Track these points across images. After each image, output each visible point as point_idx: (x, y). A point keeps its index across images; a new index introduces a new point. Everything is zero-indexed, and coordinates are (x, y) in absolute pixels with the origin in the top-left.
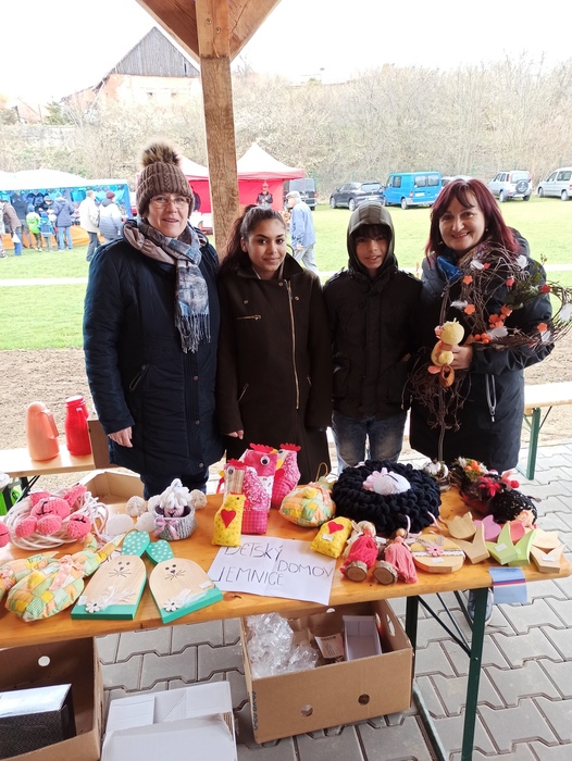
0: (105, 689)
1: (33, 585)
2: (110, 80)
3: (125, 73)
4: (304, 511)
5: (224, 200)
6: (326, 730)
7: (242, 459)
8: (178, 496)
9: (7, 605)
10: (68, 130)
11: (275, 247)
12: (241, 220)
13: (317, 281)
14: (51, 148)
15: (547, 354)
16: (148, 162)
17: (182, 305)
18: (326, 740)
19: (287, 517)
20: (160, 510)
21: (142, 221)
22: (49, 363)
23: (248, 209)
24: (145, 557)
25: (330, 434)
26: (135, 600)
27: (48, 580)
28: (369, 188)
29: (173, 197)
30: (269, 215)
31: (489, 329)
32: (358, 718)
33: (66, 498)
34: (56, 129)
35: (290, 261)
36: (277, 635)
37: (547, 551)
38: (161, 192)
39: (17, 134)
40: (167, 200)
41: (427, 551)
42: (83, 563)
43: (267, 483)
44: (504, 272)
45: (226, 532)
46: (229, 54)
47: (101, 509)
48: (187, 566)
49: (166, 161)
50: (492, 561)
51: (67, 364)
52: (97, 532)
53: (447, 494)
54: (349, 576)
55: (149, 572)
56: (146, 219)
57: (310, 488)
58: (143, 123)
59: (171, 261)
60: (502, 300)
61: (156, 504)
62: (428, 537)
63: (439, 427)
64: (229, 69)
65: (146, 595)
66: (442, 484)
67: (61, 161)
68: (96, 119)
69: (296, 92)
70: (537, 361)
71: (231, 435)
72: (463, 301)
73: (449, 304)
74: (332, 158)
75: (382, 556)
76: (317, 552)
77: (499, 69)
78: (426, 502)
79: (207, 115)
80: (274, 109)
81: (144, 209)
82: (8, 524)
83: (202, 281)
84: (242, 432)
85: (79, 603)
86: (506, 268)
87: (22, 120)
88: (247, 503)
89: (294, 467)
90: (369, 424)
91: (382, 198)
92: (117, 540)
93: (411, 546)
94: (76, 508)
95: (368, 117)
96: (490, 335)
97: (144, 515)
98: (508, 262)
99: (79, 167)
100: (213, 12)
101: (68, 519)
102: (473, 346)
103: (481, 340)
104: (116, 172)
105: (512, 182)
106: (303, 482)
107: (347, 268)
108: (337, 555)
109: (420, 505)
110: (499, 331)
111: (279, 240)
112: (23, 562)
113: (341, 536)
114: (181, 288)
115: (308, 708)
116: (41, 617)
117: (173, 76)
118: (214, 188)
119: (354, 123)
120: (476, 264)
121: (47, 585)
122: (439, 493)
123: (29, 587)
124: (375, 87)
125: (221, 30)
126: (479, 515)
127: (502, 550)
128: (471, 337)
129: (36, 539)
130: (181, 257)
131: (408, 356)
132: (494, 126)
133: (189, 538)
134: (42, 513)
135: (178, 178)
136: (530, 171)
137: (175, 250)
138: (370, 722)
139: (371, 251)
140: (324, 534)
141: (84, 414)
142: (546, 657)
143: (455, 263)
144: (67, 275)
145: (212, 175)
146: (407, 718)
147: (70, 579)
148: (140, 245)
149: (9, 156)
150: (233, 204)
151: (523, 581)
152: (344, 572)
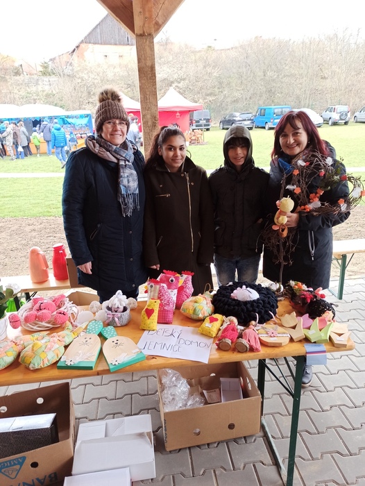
0: (76, 419)
1: (35, 349)
2: (80, 48)
3: (90, 43)
4: (195, 310)
5: (150, 123)
6: (208, 444)
7: (158, 279)
8: (120, 300)
9: (20, 360)
10: (53, 79)
11: (179, 152)
12: (158, 135)
13: (204, 173)
14: (43, 91)
15: (346, 219)
16: (102, 100)
17: (122, 187)
18: (209, 450)
19: (185, 314)
20: (109, 309)
21: (98, 136)
22: (42, 226)
23: (163, 128)
24: (100, 335)
25: (213, 267)
26: (94, 359)
27: (44, 346)
28: (245, 116)
29: (117, 122)
30: (175, 133)
31: (310, 202)
32: (228, 438)
33: (53, 301)
34: (46, 79)
35: (188, 161)
36: (180, 388)
37: (340, 335)
38: (111, 118)
39: (21, 82)
40: (114, 123)
41: (267, 334)
42: (64, 337)
43: (173, 293)
44: (318, 167)
45: (149, 321)
46: (153, 33)
47: (74, 309)
48: (125, 341)
49: (113, 100)
50: (306, 340)
51: (53, 226)
52: (72, 321)
53: (282, 302)
54: (221, 347)
55: (102, 344)
56: (101, 135)
57: (200, 297)
58: (101, 75)
59: (116, 161)
60: (317, 185)
61: (107, 305)
62: (269, 326)
63: (280, 263)
64: (153, 42)
65: (101, 356)
66: (279, 296)
67: (49, 99)
68: (71, 73)
69: (199, 54)
70: (339, 223)
71: (152, 267)
72: (293, 185)
73: (285, 187)
74: (221, 97)
75: (241, 336)
76: (202, 334)
77: (330, 39)
78: (268, 306)
79: (140, 70)
80: (184, 65)
81: (100, 129)
82: (19, 315)
83: (135, 172)
84: (159, 265)
85: (62, 360)
86: (319, 165)
87: (25, 73)
88: (161, 305)
89: (190, 284)
90: (237, 262)
91: (253, 123)
92: (84, 326)
93: (258, 331)
94: (59, 307)
95: (244, 70)
96: (310, 207)
97: (100, 311)
98: (321, 161)
99: (60, 103)
100: (143, 7)
101: (55, 313)
102: (300, 213)
103: (305, 209)
104: (84, 106)
105: (337, 113)
106: (195, 294)
107: (223, 166)
108: (214, 335)
109: (265, 308)
110: (315, 204)
111: (181, 148)
112: (29, 337)
113: (217, 325)
114: (122, 177)
115: (198, 430)
116: (39, 367)
117: (120, 44)
118: (144, 116)
119: (236, 75)
120: (301, 163)
121: (43, 349)
122: (277, 301)
123: (33, 350)
124: (249, 51)
125: (148, 19)
126: (300, 314)
127: (313, 334)
128: (299, 207)
129: (36, 324)
130: (121, 158)
131: (261, 220)
132: (326, 76)
133: (126, 325)
134: (40, 309)
135: (120, 110)
136: (349, 105)
137: (118, 154)
138: (235, 440)
139: (237, 154)
140: (207, 324)
141: (64, 254)
142: (344, 405)
143: (290, 162)
144: (53, 171)
145: (142, 108)
146: (258, 439)
147: (56, 346)
148: (97, 151)
149: (17, 96)
150: (155, 126)
151: (324, 352)
152: (217, 345)
